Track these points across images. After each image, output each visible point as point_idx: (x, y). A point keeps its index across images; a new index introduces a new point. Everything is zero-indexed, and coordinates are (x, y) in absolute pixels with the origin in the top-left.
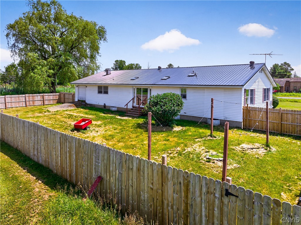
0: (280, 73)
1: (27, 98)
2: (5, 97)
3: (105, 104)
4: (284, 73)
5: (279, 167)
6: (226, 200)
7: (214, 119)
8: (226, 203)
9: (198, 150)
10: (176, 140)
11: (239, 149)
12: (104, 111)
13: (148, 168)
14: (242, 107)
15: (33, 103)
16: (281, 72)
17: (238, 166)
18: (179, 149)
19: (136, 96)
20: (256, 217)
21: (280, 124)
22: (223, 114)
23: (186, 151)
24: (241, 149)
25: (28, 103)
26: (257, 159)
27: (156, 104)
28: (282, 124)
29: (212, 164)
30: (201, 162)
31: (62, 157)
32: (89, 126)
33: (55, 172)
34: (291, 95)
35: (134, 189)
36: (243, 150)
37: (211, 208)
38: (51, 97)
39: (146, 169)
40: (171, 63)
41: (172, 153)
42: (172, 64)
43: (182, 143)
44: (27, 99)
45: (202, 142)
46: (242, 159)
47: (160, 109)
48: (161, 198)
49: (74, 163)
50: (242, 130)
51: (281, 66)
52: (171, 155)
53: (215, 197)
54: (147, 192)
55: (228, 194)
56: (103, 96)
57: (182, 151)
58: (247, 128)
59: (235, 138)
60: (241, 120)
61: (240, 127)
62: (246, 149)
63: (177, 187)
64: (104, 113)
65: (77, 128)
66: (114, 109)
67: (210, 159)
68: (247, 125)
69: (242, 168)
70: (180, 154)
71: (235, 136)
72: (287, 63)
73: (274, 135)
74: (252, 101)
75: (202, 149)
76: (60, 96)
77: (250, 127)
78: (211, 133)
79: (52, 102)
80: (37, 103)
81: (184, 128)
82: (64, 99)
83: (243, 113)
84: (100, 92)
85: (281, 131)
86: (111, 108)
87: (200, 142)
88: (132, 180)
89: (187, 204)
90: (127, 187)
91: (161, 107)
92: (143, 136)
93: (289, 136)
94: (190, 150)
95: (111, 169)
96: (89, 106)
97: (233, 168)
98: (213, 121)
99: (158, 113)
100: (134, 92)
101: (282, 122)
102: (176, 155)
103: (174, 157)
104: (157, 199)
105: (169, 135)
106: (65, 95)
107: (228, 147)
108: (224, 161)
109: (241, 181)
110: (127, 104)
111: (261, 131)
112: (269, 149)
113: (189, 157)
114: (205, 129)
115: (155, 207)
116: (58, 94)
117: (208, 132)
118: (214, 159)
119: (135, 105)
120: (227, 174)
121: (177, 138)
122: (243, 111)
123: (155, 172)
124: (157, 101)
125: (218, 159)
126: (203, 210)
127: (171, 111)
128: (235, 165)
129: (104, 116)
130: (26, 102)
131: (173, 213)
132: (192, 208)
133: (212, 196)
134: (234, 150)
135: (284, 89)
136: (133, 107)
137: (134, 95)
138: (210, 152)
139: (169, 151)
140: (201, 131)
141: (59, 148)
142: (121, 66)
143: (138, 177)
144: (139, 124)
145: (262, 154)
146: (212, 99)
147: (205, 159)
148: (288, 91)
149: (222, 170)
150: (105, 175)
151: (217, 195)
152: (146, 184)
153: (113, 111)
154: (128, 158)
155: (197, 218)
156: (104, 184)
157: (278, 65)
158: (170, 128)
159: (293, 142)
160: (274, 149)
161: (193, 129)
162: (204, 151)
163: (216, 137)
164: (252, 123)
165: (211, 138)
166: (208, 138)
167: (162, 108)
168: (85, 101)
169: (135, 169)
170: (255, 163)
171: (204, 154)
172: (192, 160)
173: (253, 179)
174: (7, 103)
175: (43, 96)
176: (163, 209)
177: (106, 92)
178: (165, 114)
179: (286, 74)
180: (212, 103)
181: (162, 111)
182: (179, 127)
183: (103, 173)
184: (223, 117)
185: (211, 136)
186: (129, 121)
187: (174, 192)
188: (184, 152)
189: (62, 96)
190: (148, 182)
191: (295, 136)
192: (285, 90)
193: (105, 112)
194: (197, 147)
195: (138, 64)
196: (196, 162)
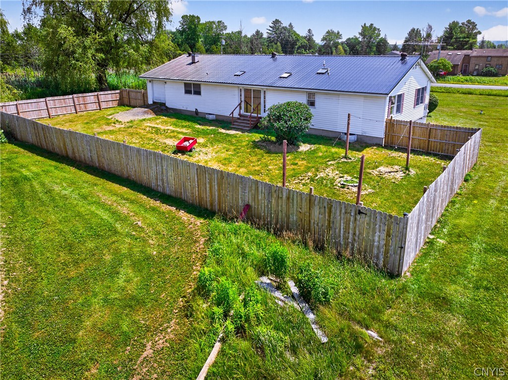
0: (458, 39)
1: (76, 99)
2: (46, 100)
3: (196, 109)
4: (465, 40)
5: (413, 191)
6: (358, 217)
7: (351, 134)
8: (359, 219)
9: (331, 175)
10: (305, 164)
11: (376, 172)
12: (198, 120)
13: (297, 197)
14: (385, 120)
15: (85, 107)
16: (460, 38)
17: (373, 191)
18: (310, 174)
19: (243, 99)
20: (377, 226)
21: (427, 141)
22: (361, 128)
23: (319, 176)
24: (378, 173)
25: (78, 107)
26: (392, 184)
27: (279, 118)
28: (429, 141)
29: (346, 190)
30: (335, 188)
31: (200, 188)
32: (195, 146)
33: (191, 202)
34: (467, 81)
35: (283, 213)
36: (381, 174)
37: (348, 223)
38: (109, 98)
39: (295, 197)
40: (277, 19)
41: (304, 179)
42: (280, 20)
43: (313, 167)
44: (77, 103)
45: (335, 165)
46: (377, 184)
47: (285, 125)
48: (308, 219)
49: (216, 193)
50: (383, 147)
51: (461, 26)
52: (303, 181)
53: (351, 215)
54: (296, 215)
55: (360, 213)
56: (192, 97)
57: (315, 177)
58: (389, 146)
59: (373, 159)
60: (383, 136)
61: (381, 144)
62: (384, 172)
63: (322, 210)
64: (200, 125)
65: (180, 150)
66: (211, 117)
67: (345, 185)
68: (389, 141)
69: (377, 193)
70: (312, 180)
71: (374, 157)
72: (472, 21)
73: (418, 155)
74: (399, 110)
75: (335, 173)
76: (121, 94)
77: (392, 143)
78: (346, 154)
79: (110, 104)
80: (90, 107)
81: (313, 147)
82: (129, 98)
83: (386, 127)
84: (188, 92)
85: (428, 150)
86: (207, 116)
87: (333, 165)
88: (282, 206)
89: (329, 221)
90: (277, 212)
91: (286, 122)
92: (265, 159)
93: (435, 155)
94: (322, 176)
95: (260, 198)
96: (171, 111)
97: (367, 193)
98: (349, 136)
99: (281, 130)
100: (241, 94)
101: (429, 138)
102: (308, 181)
103: (306, 183)
104: (305, 220)
105: (296, 157)
106: (130, 94)
107: (363, 171)
108: (359, 187)
109: (374, 205)
110: (232, 113)
111: (404, 148)
112: (407, 172)
113: (322, 183)
114: (339, 148)
115: (303, 225)
116: (118, 91)
117: (342, 152)
118: (349, 184)
119: (242, 112)
120: (361, 199)
121: (305, 162)
122: (386, 125)
123: (304, 199)
124: (280, 114)
125: (352, 185)
126: (342, 224)
127: (297, 127)
128: (369, 190)
129: (203, 129)
130: (75, 106)
131: (319, 229)
132: (334, 224)
133: (349, 215)
134: (370, 174)
135: (459, 69)
136: (240, 115)
137: (241, 98)
138: (345, 178)
139: (300, 178)
140: (334, 150)
141: (196, 179)
142: (193, 26)
143: (288, 204)
144: (254, 141)
145: (400, 178)
146: (349, 114)
147: (339, 185)
148: (465, 72)
149: (356, 195)
150: (253, 203)
151: (352, 214)
152: (295, 209)
153: (211, 120)
154: (277, 189)
155: (337, 230)
156: (251, 211)
157: (458, 23)
158: (296, 147)
159: (438, 162)
160: (413, 172)
161: (323, 148)
162: (337, 176)
163: (351, 159)
164: (395, 140)
165: (346, 161)
166: (342, 160)
167: (287, 124)
168: (164, 104)
169: (284, 197)
170: (391, 188)
171: (338, 180)
172: (326, 187)
173: (385, 203)
174: (50, 109)
175: (97, 95)
176: (310, 227)
177: (198, 93)
178: (290, 132)
179: (468, 41)
180: (348, 120)
181: (287, 128)
182: (306, 145)
183: (250, 201)
184: (361, 132)
185: (345, 157)
186: (239, 137)
187: (319, 214)
188: (317, 178)
189: (125, 94)
190: (297, 208)
191: (442, 155)
192: (461, 71)
193: (200, 122)
194: (330, 171)
195: (221, 22)
196: (330, 188)
